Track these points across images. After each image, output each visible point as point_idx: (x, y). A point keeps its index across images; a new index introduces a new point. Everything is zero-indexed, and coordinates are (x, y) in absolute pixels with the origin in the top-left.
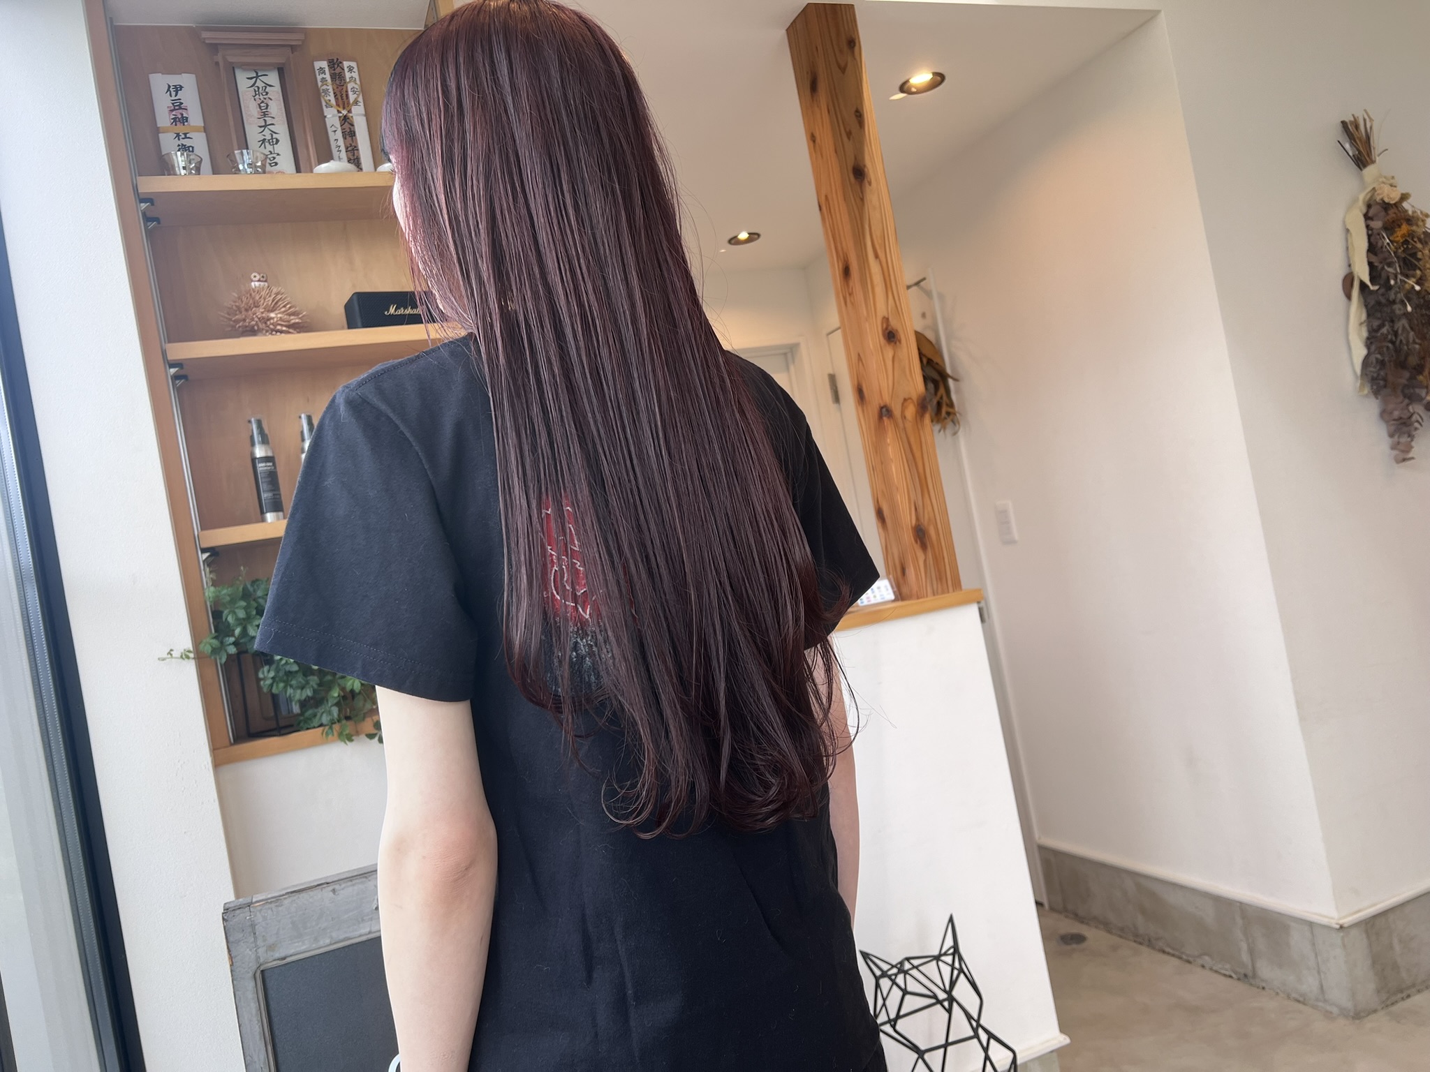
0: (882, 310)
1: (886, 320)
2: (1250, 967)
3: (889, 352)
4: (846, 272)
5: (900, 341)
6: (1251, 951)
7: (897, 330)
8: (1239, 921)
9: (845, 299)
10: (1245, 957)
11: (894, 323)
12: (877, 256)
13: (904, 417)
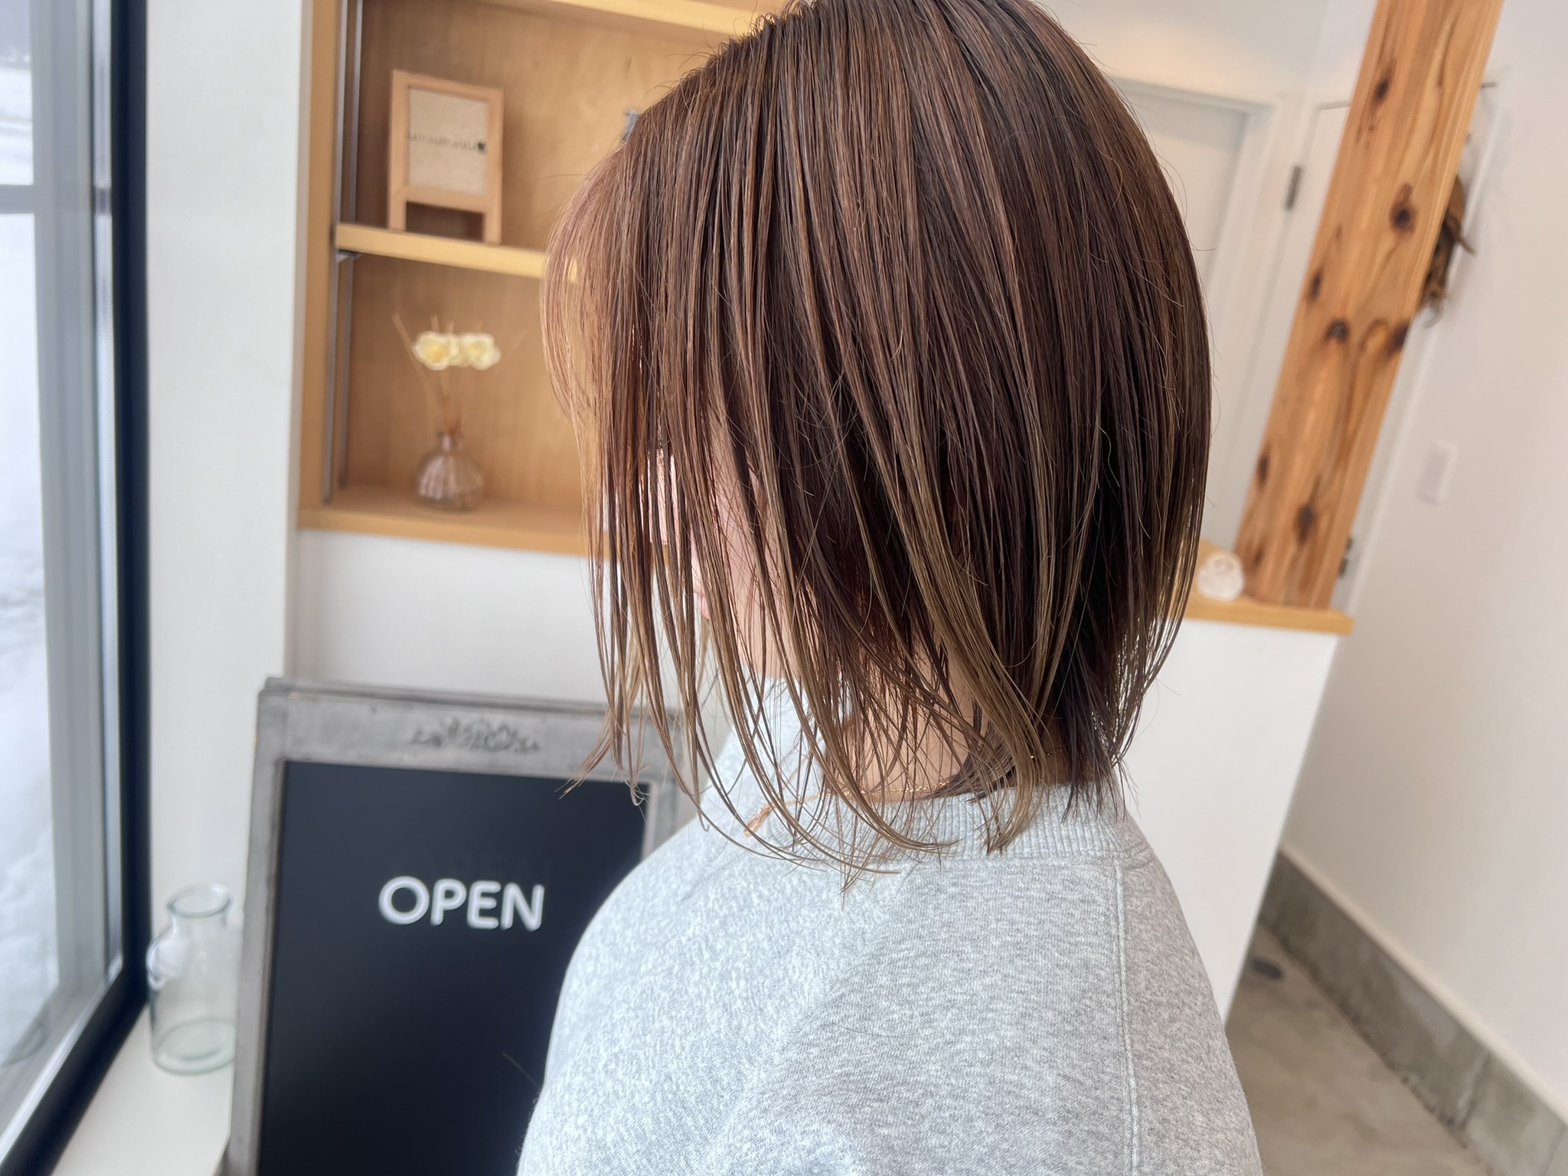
0: (1406, 174)
1: (1407, 190)
2: (1462, 1115)
3: (1388, 240)
4: (1381, 90)
5: (1412, 229)
6: (1473, 1105)
7: (1415, 212)
8: (1477, 1067)
9: (1360, 131)
10: (1462, 1103)
11: (1416, 199)
12: (1440, 82)
13: (1362, 346)
